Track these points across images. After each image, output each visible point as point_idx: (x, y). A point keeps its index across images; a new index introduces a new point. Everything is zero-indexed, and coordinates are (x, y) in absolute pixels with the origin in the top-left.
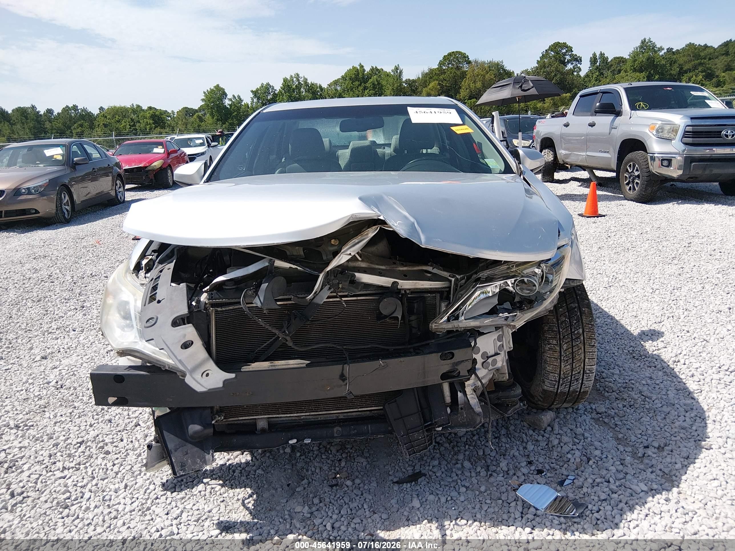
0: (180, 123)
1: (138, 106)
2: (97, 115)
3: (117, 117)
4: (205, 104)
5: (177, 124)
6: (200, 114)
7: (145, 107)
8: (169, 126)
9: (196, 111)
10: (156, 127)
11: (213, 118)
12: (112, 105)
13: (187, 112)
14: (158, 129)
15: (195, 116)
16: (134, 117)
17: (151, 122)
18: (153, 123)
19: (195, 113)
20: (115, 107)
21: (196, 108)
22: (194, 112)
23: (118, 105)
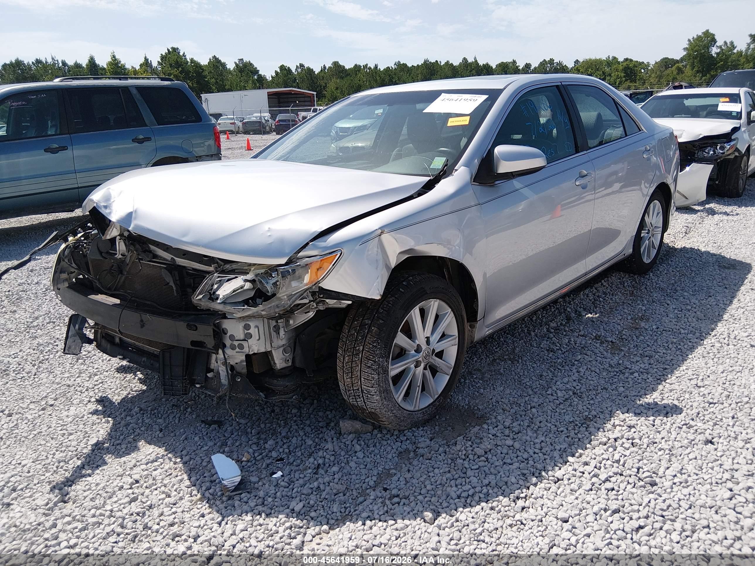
0: (653, 75)
1: (615, 58)
2: (572, 69)
3: (590, 70)
4: (687, 54)
5: (650, 76)
6: (680, 65)
7: (621, 59)
8: (641, 79)
9: (677, 62)
10: (626, 80)
11: (692, 69)
12: (588, 58)
13: (667, 63)
14: (628, 83)
15: (674, 68)
16: (607, 69)
17: (623, 75)
18: (624, 77)
19: (675, 64)
20: (590, 60)
21: (678, 58)
22: (674, 62)
23: (593, 58)
